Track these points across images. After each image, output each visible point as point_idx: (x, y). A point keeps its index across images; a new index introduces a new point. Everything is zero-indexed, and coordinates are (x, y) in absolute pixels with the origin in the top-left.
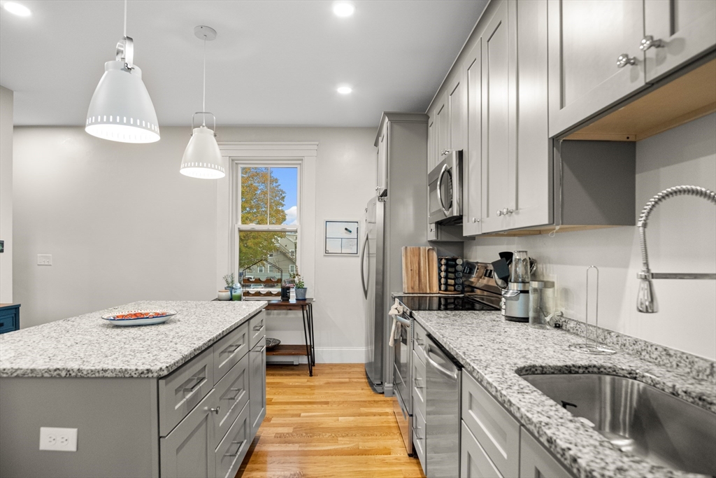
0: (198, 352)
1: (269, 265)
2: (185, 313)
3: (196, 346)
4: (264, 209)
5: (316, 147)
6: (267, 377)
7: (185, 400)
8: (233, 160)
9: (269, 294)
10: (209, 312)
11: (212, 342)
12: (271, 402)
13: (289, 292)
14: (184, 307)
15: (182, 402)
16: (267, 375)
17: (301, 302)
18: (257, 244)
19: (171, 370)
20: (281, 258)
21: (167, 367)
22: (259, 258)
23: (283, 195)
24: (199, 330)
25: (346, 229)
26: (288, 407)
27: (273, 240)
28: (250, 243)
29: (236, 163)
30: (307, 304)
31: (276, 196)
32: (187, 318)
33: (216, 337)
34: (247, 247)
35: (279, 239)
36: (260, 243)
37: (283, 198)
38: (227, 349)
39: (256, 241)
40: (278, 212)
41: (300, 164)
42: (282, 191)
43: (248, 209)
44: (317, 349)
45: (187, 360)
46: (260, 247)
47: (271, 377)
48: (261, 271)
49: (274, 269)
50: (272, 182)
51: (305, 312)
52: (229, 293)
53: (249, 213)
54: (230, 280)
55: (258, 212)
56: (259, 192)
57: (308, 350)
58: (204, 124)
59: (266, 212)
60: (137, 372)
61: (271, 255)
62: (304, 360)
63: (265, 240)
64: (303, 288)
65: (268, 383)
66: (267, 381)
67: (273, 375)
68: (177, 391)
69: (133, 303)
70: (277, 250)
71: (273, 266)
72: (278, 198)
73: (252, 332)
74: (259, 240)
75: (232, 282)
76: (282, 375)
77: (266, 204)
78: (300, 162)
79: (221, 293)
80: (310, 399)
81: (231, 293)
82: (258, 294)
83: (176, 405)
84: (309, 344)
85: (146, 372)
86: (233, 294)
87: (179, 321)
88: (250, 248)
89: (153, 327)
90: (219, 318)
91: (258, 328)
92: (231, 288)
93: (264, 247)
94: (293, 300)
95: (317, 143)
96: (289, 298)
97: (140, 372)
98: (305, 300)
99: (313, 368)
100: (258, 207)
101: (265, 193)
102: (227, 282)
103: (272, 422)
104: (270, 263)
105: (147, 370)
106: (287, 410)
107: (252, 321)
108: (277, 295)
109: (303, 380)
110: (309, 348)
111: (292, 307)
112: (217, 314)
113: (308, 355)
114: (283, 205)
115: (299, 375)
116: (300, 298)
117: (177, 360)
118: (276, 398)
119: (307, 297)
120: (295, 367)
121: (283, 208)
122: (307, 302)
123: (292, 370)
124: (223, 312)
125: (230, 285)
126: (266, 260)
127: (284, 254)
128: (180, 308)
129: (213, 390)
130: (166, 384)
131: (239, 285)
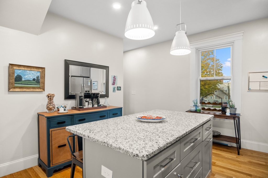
0: (169, 145)
1: (215, 96)
2: (171, 118)
3: (168, 141)
4: (212, 73)
5: (242, 34)
6: (213, 150)
7: (161, 171)
8: (197, 49)
9: (215, 110)
10: (182, 118)
11: (179, 139)
12: (214, 164)
13: (226, 110)
14: (172, 114)
15: (159, 173)
16: (213, 148)
17: (233, 116)
18: (209, 87)
19: (150, 157)
20: (221, 93)
21: (147, 155)
22: (210, 93)
23: (222, 66)
24: (174, 129)
25: (263, 76)
26: (224, 170)
27: (217, 85)
28: (206, 87)
29: (199, 50)
30: (237, 117)
31: (218, 66)
32: (171, 120)
33: (182, 136)
34: (205, 88)
35: (220, 84)
36: (211, 87)
37: (222, 67)
38: (189, 141)
39: (209, 86)
40: (219, 73)
41: (232, 45)
42: (221, 64)
43: (205, 73)
44: (242, 140)
45: (161, 150)
46: (211, 88)
47: (215, 150)
48: (211, 98)
49: (217, 97)
50: (216, 60)
51: (235, 121)
52: (195, 108)
53: (206, 74)
54: (195, 102)
55: (210, 74)
56: (210, 66)
57: (237, 140)
58: (181, 29)
59: (214, 73)
60: (132, 154)
61: (216, 92)
62: (235, 145)
63: (213, 85)
64: (234, 108)
65: (214, 153)
66: (213, 152)
67: (216, 149)
68: (155, 167)
69: (153, 110)
70: (219, 89)
71: (217, 96)
72: (219, 67)
73: (204, 131)
74: (211, 85)
75: (197, 103)
76: (221, 150)
77: (214, 70)
78: (232, 44)
79: (191, 108)
80: (238, 169)
81: (196, 108)
82: (209, 109)
83: (154, 175)
84: (237, 137)
85: (136, 155)
86: (197, 108)
87: (167, 122)
88: (206, 89)
89: (155, 124)
90: (186, 122)
91: (208, 129)
92: (196, 106)
93: (213, 88)
94: (228, 114)
95: (243, 32)
96: (226, 112)
97: (134, 155)
98: (235, 114)
99: (240, 150)
100: (210, 72)
101: (213, 66)
102: (194, 103)
103: (215, 177)
104: (215, 95)
105: (137, 155)
106: (224, 172)
107: (204, 125)
108: (219, 111)
109: (233, 156)
110: (238, 140)
111: (228, 117)
112: (186, 120)
113: (237, 143)
114: (221, 70)
115: (231, 152)
116: (233, 113)
117: (154, 150)
118: (218, 163)
119: (237, 113)
120: (228, 148)
121: (222, 72)
122: (237, 115)
123: (227, 148)
124: (189, 119)
125: (196, 104)
126: (214, 94)
127: (222, 91)
128: (170, 114)
129: (180, 164)
130: (147, 164)
131: (200, 105)
